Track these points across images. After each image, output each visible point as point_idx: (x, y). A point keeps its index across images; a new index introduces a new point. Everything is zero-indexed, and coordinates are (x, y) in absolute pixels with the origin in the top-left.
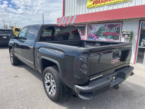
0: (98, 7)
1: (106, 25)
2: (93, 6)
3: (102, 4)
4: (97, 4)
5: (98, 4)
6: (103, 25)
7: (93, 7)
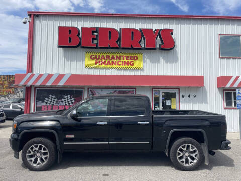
0: (103, 68)
1: (116, 91)
2: (95, 66)
3: (109, 66)
4: (102, 64)
5: (103, 66)
6: (112, 91)
7: (95, 68)
